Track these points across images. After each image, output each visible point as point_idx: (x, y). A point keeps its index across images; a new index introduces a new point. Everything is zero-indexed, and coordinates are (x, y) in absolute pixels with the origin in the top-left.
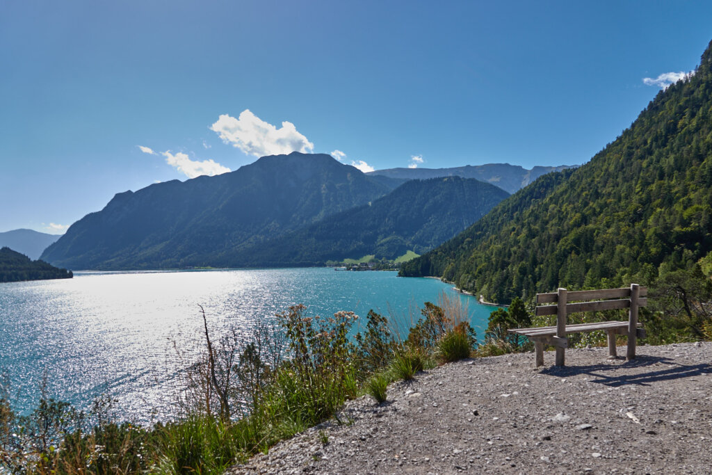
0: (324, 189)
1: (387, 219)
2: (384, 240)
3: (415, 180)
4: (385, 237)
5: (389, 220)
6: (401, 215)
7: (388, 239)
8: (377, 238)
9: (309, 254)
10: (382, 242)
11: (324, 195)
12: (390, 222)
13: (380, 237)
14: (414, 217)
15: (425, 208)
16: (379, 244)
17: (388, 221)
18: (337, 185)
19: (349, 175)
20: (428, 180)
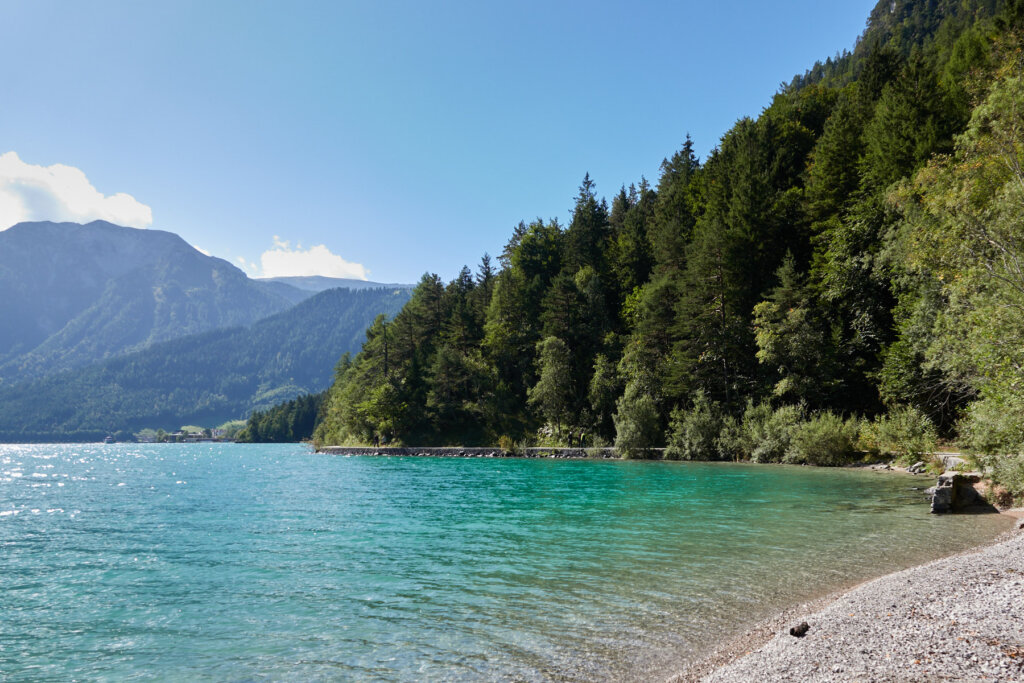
0: (160, 297)
1: (279, 354)
2: (270, 393)
3: (339, 289)
4: (273, 387)
5: (283, 356)
6: (308, 349)
7: (277, 391)
8: (258, 389)
9: (99, 415)
10: (265, 396)
11: (158, 307)
12: (285, 360)
13: (263, 386)
14: (333, 353)
15: (356, 338)
16: (258, 399)
17: (281, 358)
18: (189, 291)
19: (215, 274)
20: (365, 290)
